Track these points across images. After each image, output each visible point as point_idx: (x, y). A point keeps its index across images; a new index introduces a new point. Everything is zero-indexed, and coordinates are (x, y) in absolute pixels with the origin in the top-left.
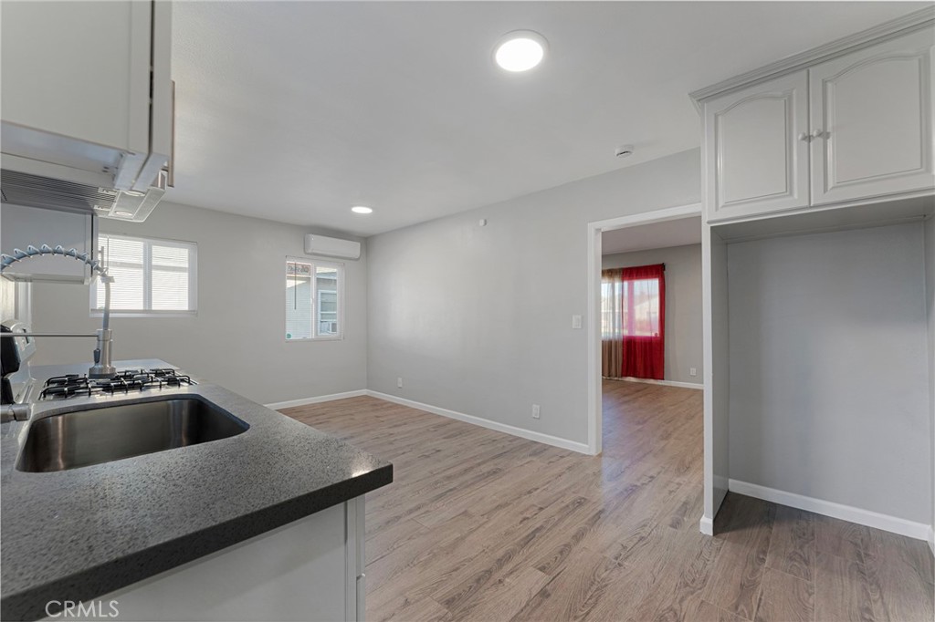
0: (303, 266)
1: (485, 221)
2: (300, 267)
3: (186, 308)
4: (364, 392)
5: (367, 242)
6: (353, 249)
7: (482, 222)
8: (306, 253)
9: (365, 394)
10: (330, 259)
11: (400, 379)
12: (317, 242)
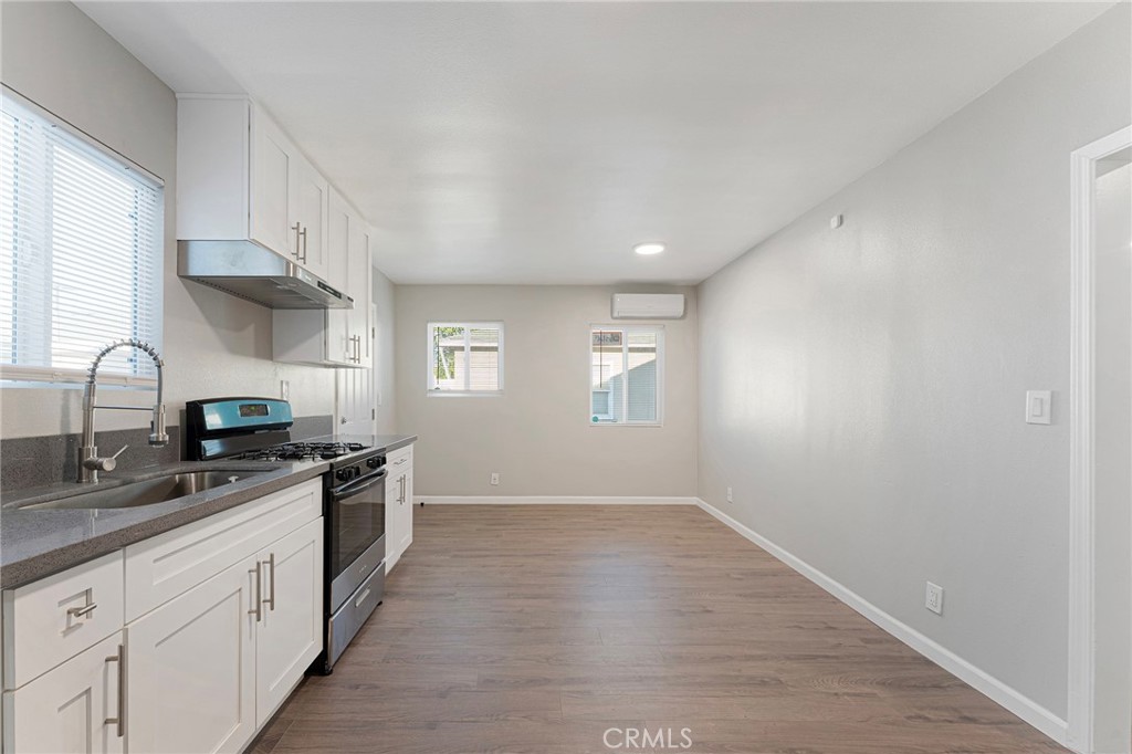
0: (612, 334)
1: (841, 217)
2: (609, 336)
3: (495, 387)
4: (693, 500)
5: (695, 292)
6: (674, 304)
7: (834, 222)
8: (613, 318)
9: (694, 503)
10: (636, 321)
11: (730, 489)
12: (625, 303)
